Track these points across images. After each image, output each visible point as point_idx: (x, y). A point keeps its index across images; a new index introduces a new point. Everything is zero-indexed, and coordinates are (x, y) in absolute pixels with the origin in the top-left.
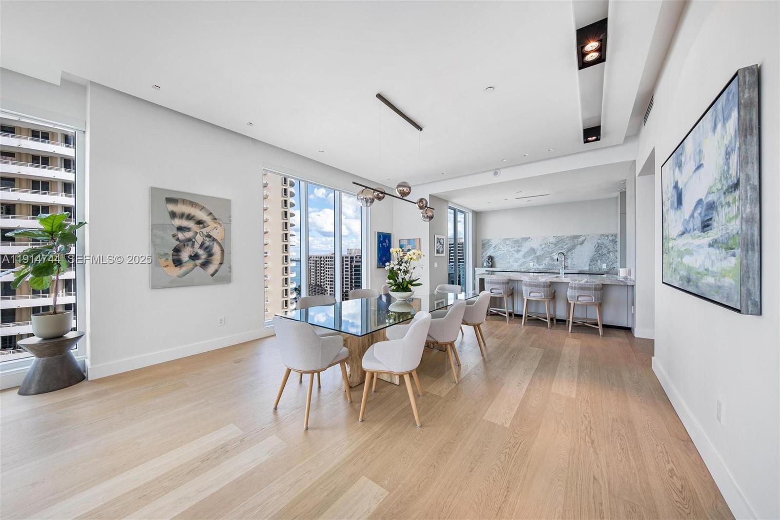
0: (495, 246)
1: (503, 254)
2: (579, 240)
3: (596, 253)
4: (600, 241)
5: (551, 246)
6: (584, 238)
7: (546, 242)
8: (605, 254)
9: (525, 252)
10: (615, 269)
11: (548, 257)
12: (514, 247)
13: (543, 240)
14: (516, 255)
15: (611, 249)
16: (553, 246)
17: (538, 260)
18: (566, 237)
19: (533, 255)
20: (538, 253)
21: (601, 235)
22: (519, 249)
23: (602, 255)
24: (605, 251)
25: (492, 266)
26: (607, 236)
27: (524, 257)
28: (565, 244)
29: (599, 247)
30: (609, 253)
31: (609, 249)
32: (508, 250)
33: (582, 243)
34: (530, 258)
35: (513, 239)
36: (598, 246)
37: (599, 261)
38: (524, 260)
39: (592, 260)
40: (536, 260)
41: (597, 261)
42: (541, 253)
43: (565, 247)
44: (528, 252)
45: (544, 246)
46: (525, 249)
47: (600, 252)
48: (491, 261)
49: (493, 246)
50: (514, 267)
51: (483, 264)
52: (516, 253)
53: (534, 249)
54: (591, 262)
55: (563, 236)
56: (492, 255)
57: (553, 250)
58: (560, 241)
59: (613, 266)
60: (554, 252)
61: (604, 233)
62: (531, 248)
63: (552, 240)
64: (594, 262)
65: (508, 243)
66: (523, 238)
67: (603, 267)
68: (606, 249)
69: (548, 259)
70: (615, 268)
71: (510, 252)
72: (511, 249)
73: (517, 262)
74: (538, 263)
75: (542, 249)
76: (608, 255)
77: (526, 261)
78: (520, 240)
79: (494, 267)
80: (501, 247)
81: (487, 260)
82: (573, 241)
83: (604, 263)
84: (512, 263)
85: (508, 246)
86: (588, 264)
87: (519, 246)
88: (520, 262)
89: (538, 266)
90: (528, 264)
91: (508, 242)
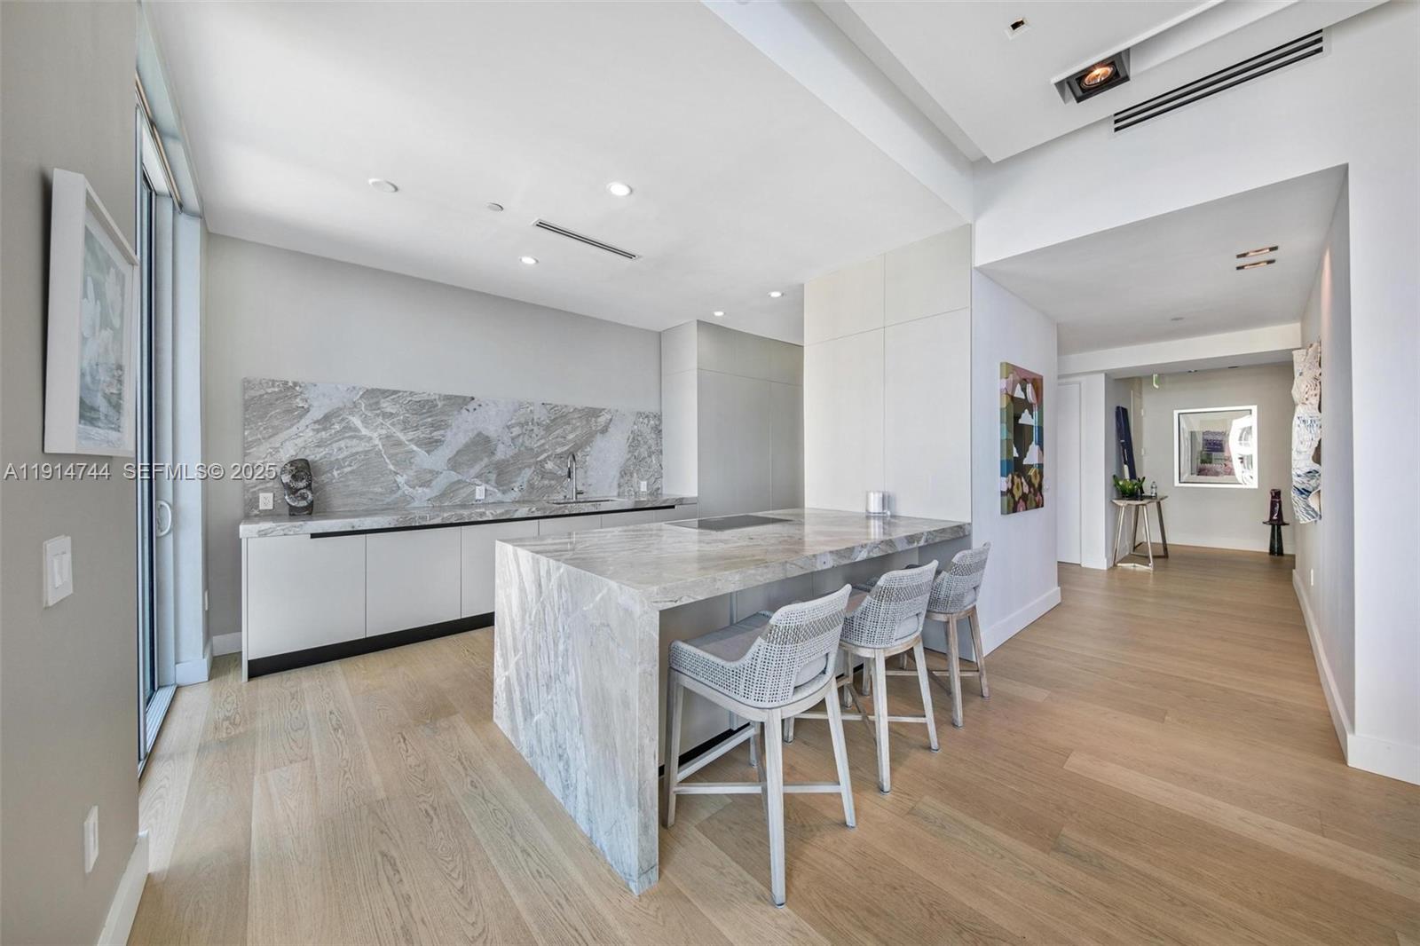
0: (327, 418)
1: (366, 452)
2: (599, 420)
3: (630, 455)
4: (636, 427)
5: (536, 428)
6: (609, 417)
7: (523, 420)
8: (644, 458)
9: (460, 446)
10: (659, 492)
11: (530, 467)
12: (416, 428)
13: (515, 411)
14: (424, 459)
15: (653, 448)
16: (543, 433)
17: (499, 475)
18: (572, 410)
19: (486, 460)
20: (502, 453)
21: (638, 413)
22: (437, 435)
23: (639, 460)
24: (643, 451)
25: (309, 511)
26: (647, 417)
27: (455, 464)
28: (569, 428)
29: (635, 442)
30: (650, 456)
31: (650, 448)
32: (388, 437)
33: (604, 431)
34: (477, 468)
35: (412, 394)
36: (634, 438)
37: (635, 475)
38: (454, 476)
39: (624, 473)
40: (493, 477)
41: (632, 476)
42: (511, 452)
43: (571, 437)
44: (467, 446)
45: (516, 430)
46: (458, 434)
47: (636, 454)
48: (309, 487)
49: (316, 414)
50: (416, 504)
51: (254, 502)
52: (421, 452)
53: (487, 440)
54: (622, 476)
55: (566, 406)
56: (312, 456)
57: (543, 445)
58: (559, 418)
59: (656, 487)
60: (545, 451)
61: (642, 411)
62: (479, 434)
63: (541, 415)
64: (626, 478)
65: (388, 410)
66: (448, 398)
67: (642, 490)
68: (646, 447)
69: (527, 473)
70: (658, 489)
71: (399, 443)
72: (402, 437)
73: (426, 484)
74: (499, 484)
75: (513, 439)
76: (648, 460)
77: (459, 482)
78: (440, 404)
79: (326, 514)
80: (356, 421)
81: (286, 478)
82: (588, 421)
83: (642, 479)
84: (407, 490)
85: (388, 423)
86: (615, 483)
87: (435, 426)
88: (441, 483)
89: (499, 496)
90: (468, 490)
91: (387, 406)
